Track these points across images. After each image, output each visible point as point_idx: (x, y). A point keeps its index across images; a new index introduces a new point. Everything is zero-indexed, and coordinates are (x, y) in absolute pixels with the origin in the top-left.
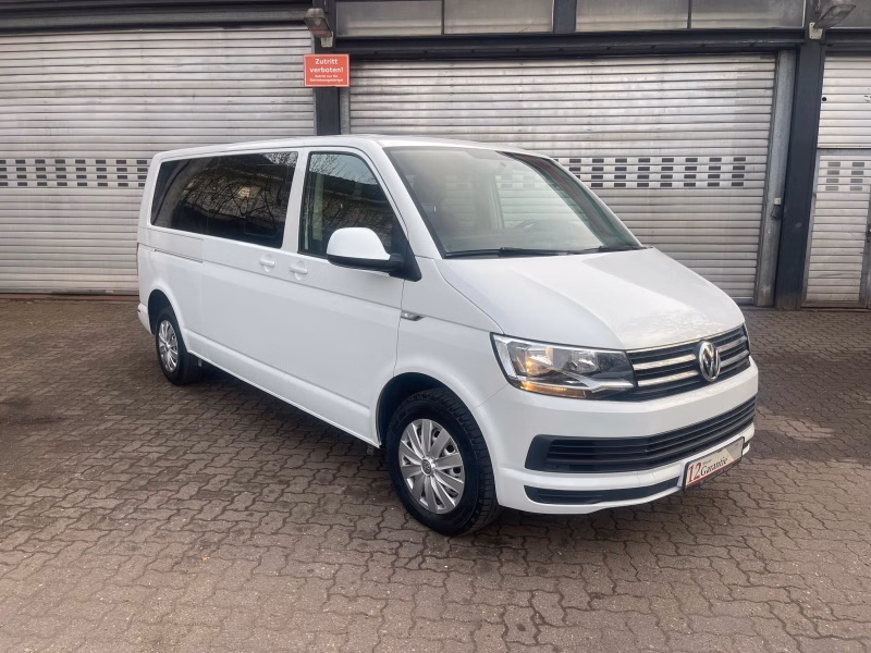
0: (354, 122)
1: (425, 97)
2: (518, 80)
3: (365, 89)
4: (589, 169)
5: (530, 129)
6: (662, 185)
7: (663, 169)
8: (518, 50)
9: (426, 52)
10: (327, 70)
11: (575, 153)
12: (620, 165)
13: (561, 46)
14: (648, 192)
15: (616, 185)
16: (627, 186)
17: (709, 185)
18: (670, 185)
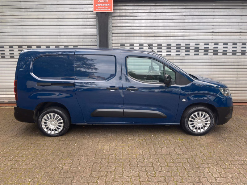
0: (114, 28)
1: (144, 18)
2: (184, 10)
3: (118, 14)
4: (212, 47)
5: (188, 31)
6: (242, 54)
7: (242, 47)
10: (104, 5)
11: (207, 41)
12: (225, 46)
14: (236, 57)
15: (223, 54)
16: (228, 55)
18: (245, 54)
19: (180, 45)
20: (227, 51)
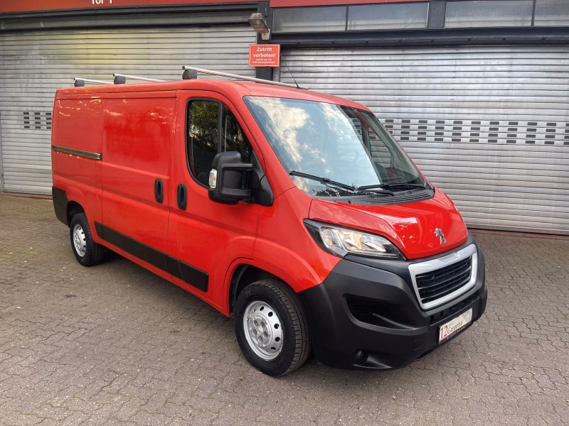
1: (332, 75)
2: (400, 63)
3: (291, 69)
4: (451, 128)
5: (407, 98)
6: (508, 142)
7: (510, 129)
8: (400, 41)
9: (333, 43)
10: (265, 56)
11: (441, 116)
12: (475, 126)
13: (433, 38)
14: (497, 147)
15: (471, 141)
16: (480, 142)
17: (546, 143)
18: (515, 142)
19: (392, 121)
20: (478, 135)
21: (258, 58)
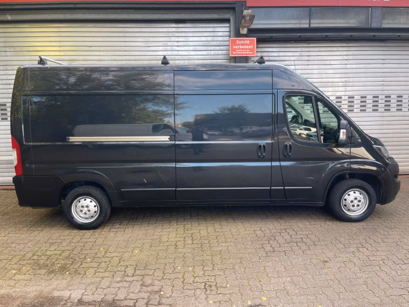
1: (293, 62)
2: (345, 53)
4: (383, 101)
5: (351, 80)
8: (351, 36)
9: (300, 36)
10: (243, 47)
11: (376, 93)
12: (399, 99)
13: (376, 34)
15: (397, 110)
16: (403, 111)
19: (341, 98)
21: (238, 49)
